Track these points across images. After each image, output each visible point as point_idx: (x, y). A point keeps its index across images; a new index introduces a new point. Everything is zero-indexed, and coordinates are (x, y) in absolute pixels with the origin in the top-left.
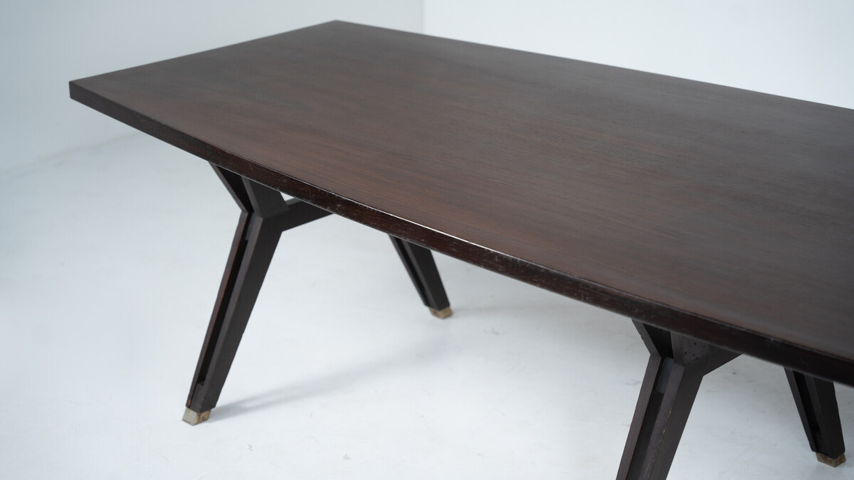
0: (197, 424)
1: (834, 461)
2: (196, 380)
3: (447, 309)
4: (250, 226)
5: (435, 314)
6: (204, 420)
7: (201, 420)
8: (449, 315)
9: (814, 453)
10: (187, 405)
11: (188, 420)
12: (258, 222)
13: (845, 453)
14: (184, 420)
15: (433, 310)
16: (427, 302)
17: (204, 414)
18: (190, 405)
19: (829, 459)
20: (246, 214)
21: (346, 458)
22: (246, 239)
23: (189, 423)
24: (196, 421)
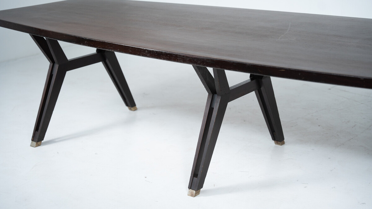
0: (36, 147)
1: (281, 143)
2: (35, 130)
3: (135, 107)
4: (54, 69)
5: (130, 109)
6: (39, 145)
7: (38, 145)
8: (136, 109)
9: (273, 141)
10: (32, 140)
11: (33, 146)
12: (57, 67)
13: (285, 140)
14: (31, 146)
15: (129, 107)
16: (127, 105)
17: (39, 143)
18: (33, 140)
19: (279, 142)
20: (52, 64)
21: (96, 154)
22: (52, 74)
23: (33, 147)
24: (36, 146)
